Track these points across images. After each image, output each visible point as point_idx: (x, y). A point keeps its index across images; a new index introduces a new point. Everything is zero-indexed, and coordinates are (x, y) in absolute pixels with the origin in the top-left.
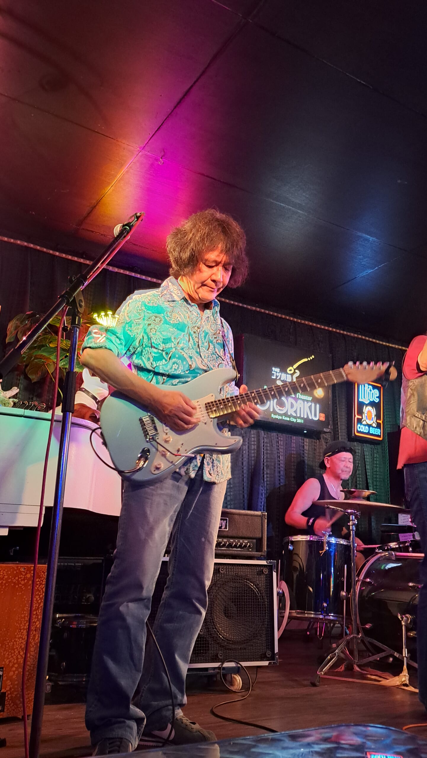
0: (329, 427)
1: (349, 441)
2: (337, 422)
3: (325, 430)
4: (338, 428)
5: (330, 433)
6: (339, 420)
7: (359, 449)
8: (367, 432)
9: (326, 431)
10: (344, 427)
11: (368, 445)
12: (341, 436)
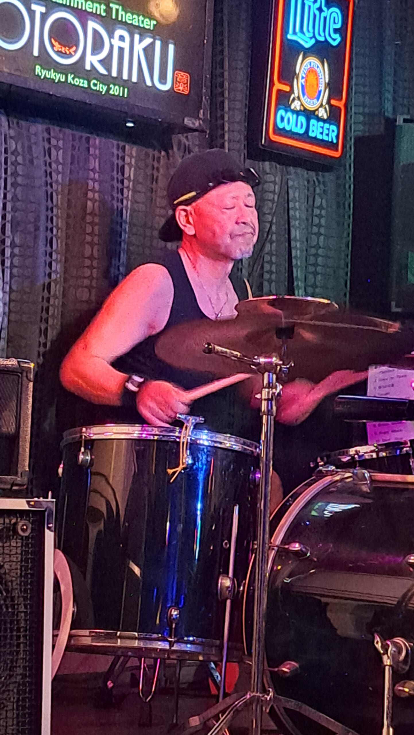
0: (201, 116)
1: (250, 156)
2: (220, 99)
3: (188, 122)
4: (222, 117)
5: (203, 131)
6: (226, 94)
7: (275, 183)
8: (302, 131)
9: (191, 125)
10: (239, 117)
11: (299, 170)
12: (230, 141)
